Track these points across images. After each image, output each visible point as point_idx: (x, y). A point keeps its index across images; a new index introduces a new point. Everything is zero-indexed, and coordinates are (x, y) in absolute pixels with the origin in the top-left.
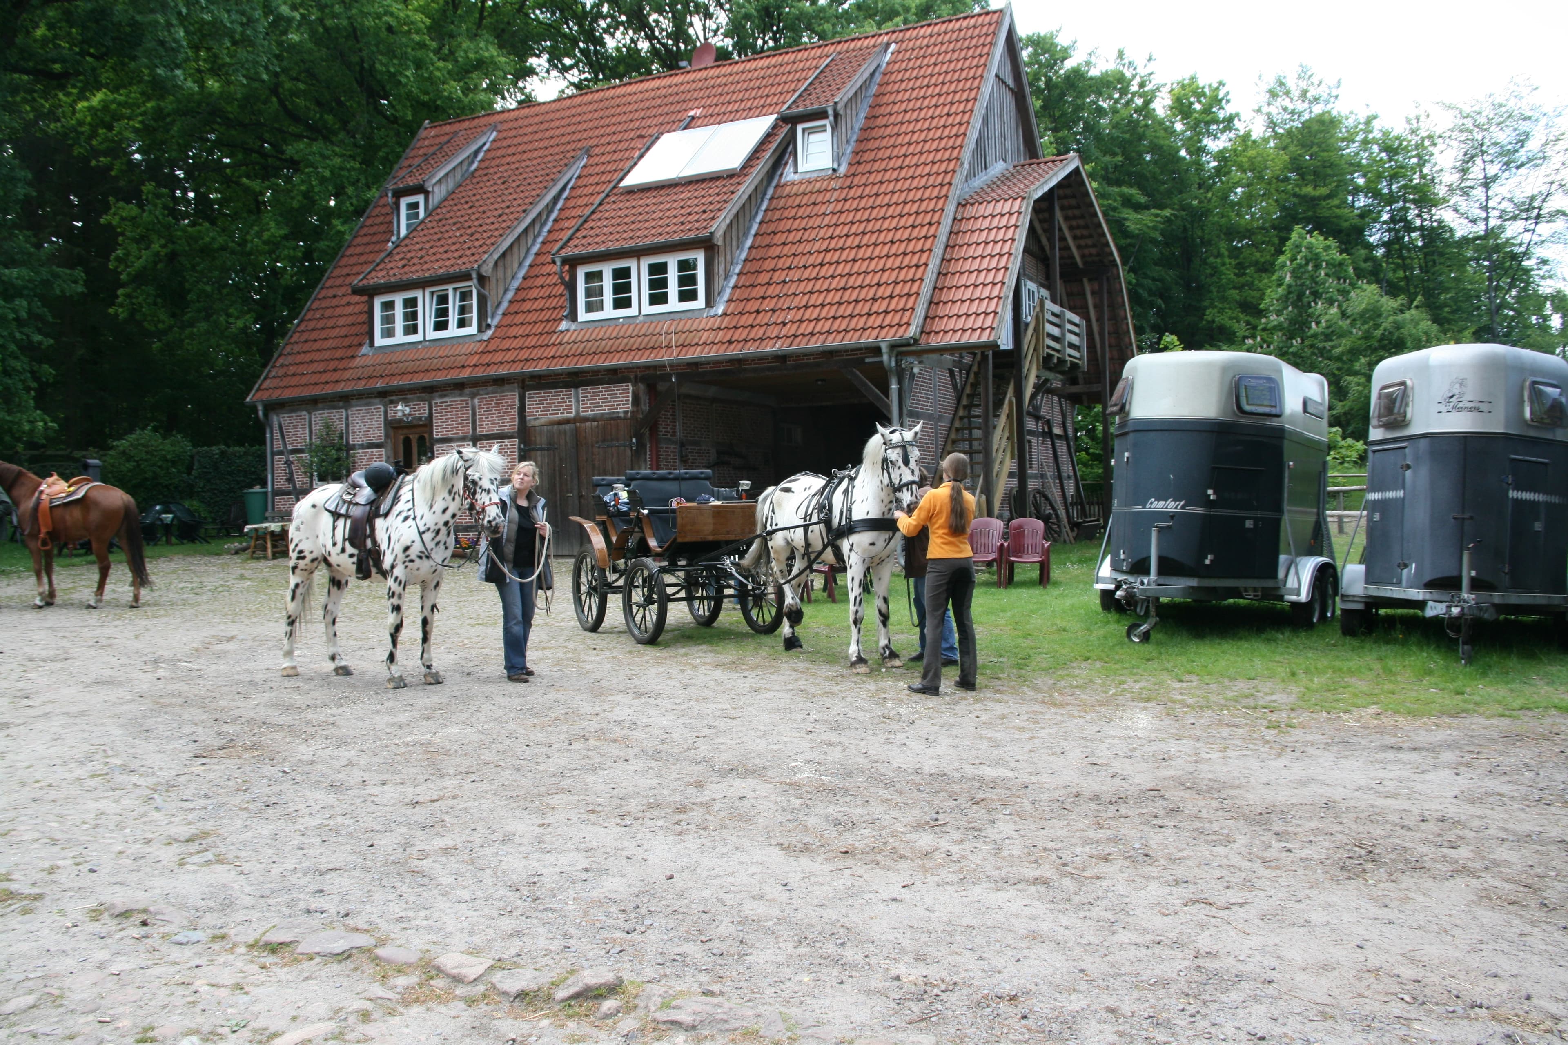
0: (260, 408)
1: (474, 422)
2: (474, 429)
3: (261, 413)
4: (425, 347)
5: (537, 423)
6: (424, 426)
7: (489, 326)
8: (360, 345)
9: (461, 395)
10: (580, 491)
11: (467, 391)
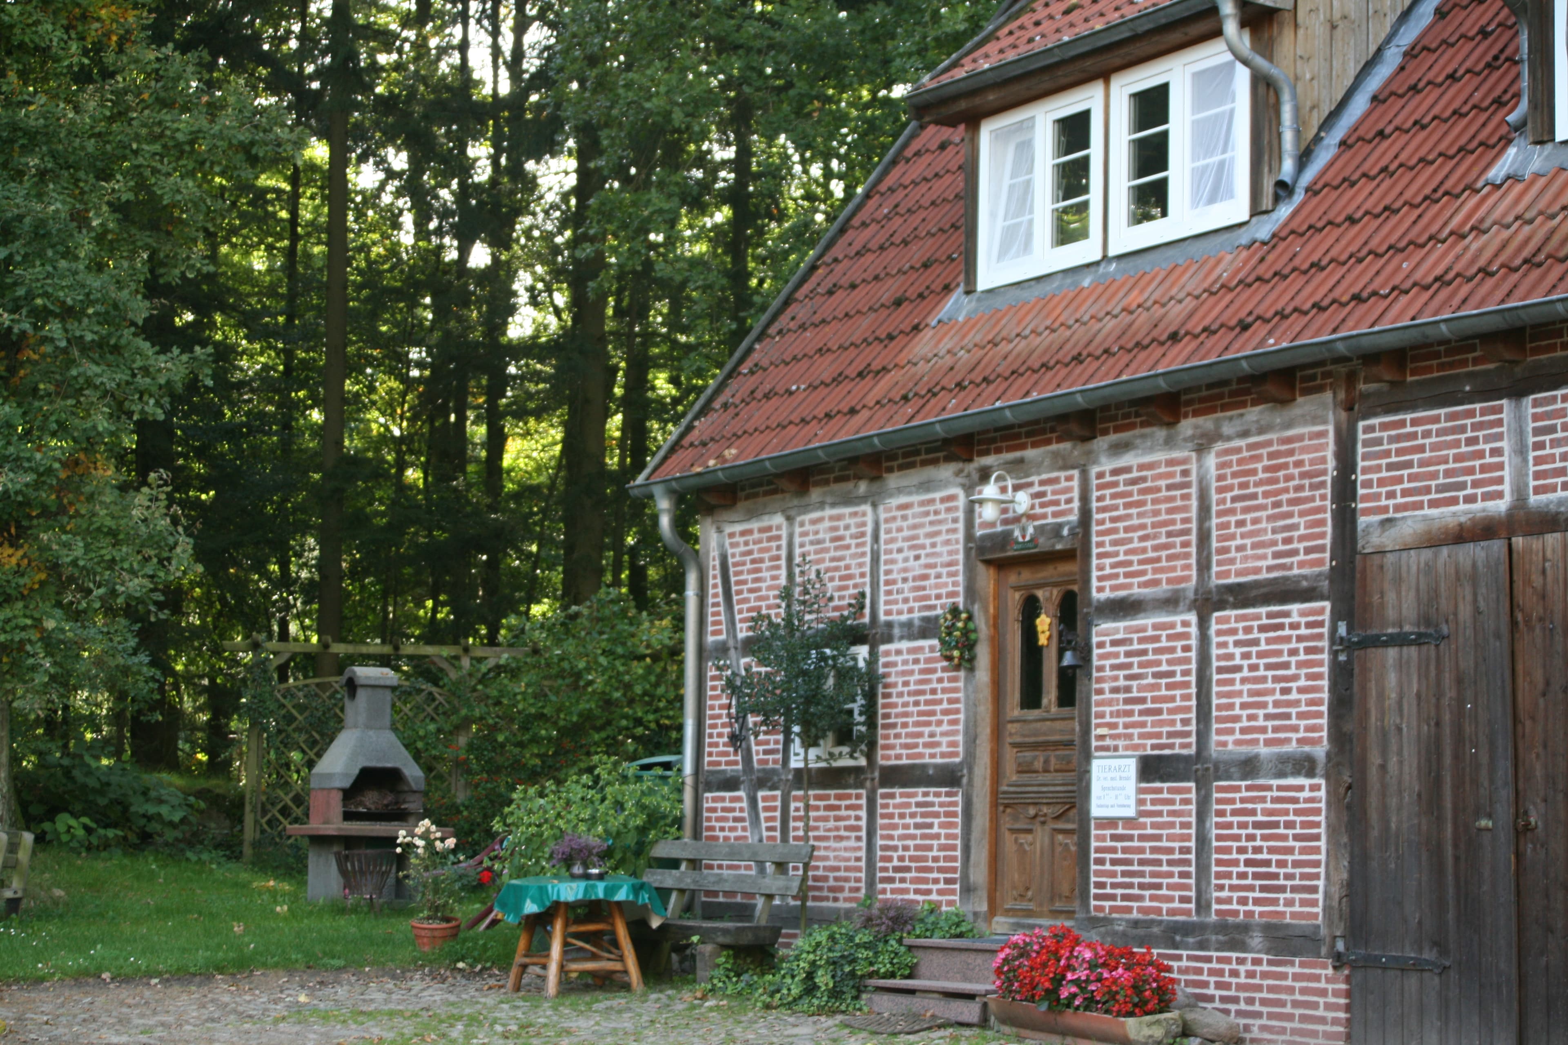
0: (664, 504)
1: (1204, 538)
2: (1204, 566)
3: (665, 521)
4: (1107, 287)
5: (1387, 539)
6: (1068, 555)
7: (1284, 189)
8: (947, 289)
9: (1169, 443)
10: (1519, 812)
11: (1187, 426)
